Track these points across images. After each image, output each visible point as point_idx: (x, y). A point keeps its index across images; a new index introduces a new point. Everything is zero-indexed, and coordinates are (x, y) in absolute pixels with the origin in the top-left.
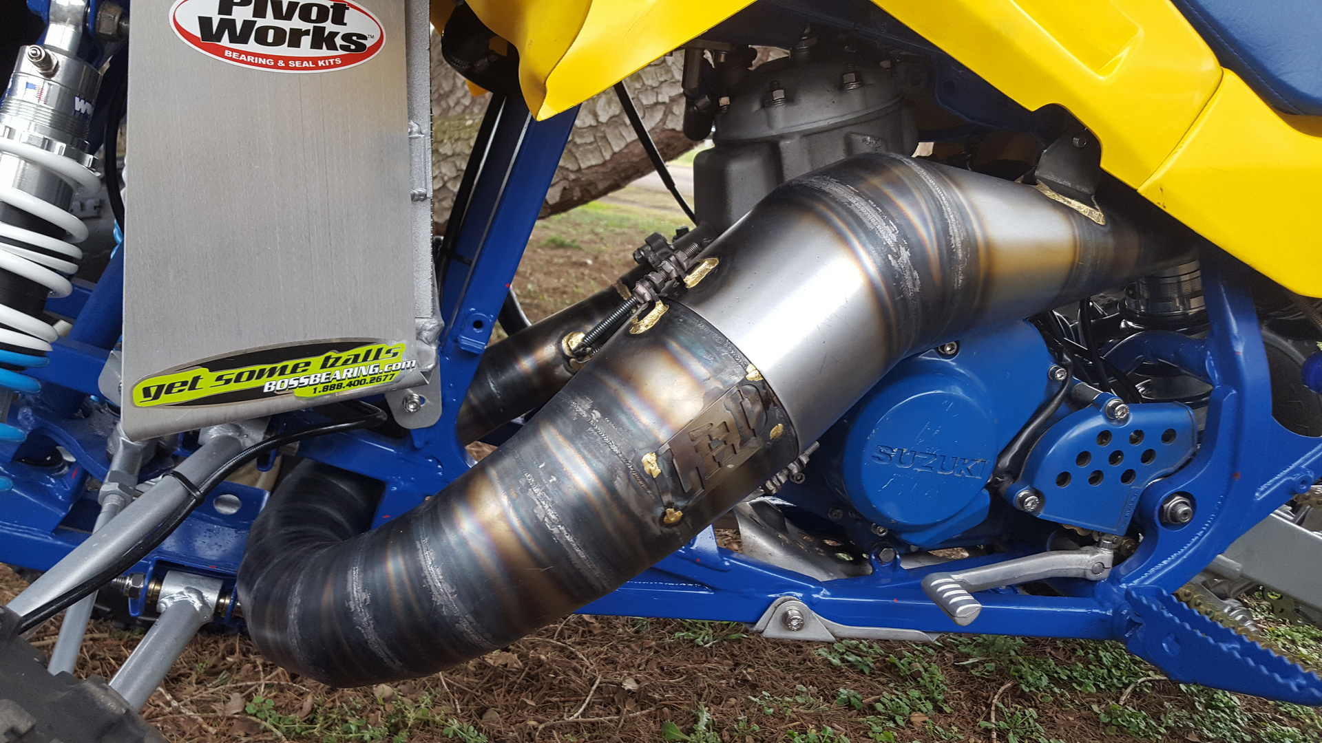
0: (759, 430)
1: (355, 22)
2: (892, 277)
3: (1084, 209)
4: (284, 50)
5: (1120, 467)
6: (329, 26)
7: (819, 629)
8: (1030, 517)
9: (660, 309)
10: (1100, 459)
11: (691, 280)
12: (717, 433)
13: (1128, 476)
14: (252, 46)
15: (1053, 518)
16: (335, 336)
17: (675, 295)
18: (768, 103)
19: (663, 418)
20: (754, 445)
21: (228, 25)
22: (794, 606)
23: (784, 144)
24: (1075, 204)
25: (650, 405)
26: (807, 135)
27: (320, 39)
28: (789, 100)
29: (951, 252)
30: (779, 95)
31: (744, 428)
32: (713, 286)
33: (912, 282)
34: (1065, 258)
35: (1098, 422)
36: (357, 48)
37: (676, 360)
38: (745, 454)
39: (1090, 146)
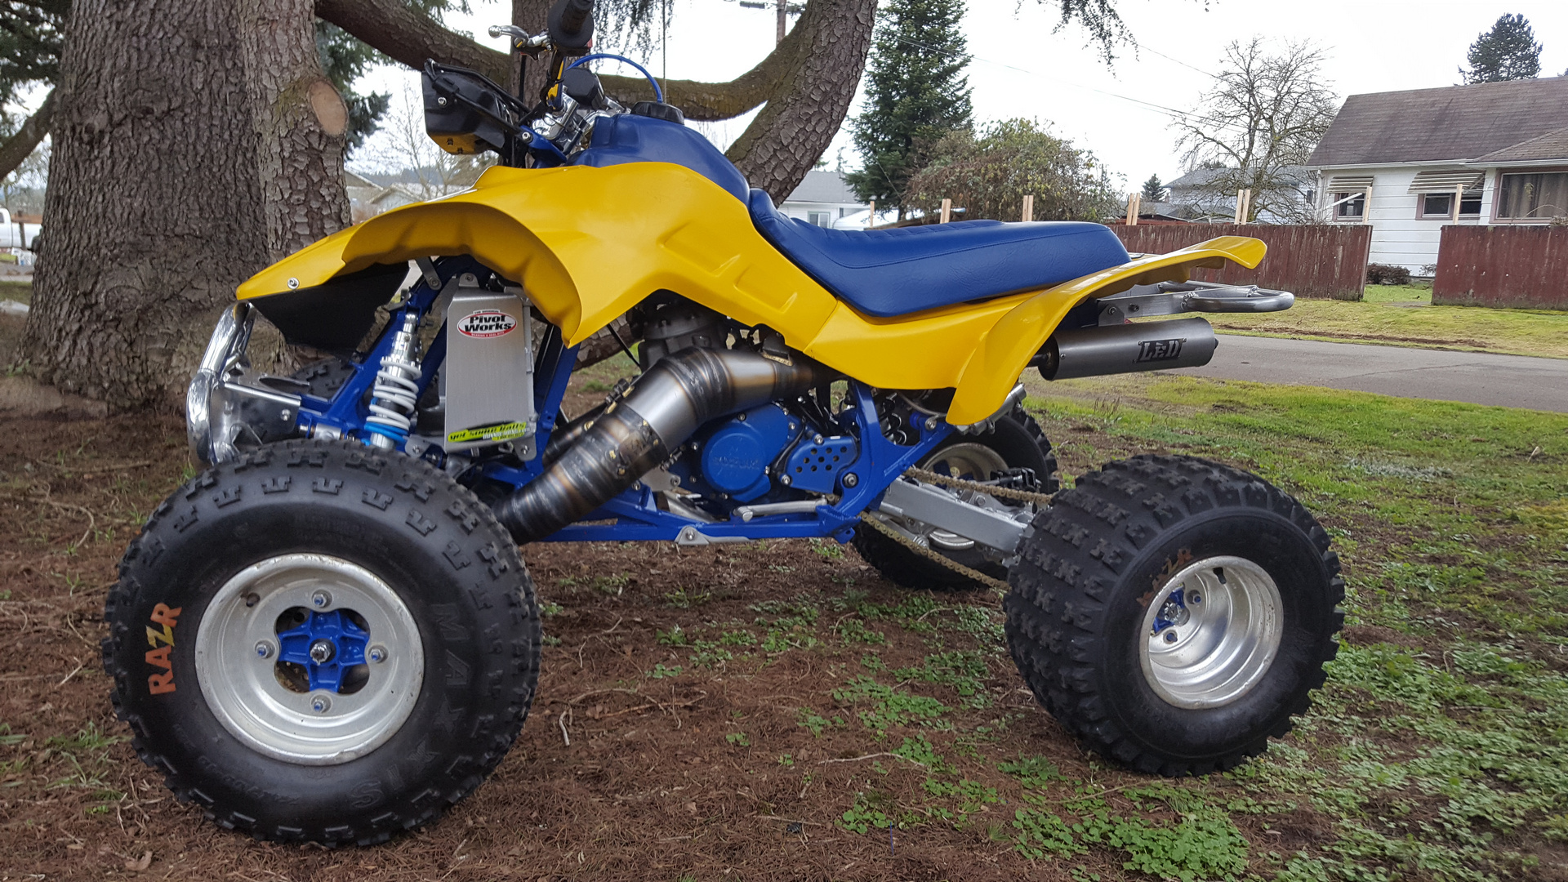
0: (650, 442)
1: (508, 320)
2: (694, 391)
3: (782, 360)
4: (488, 331)
5: (825, 464)
6: (500, 322)
7: (702, 539)
8: (787, 486)
9: (614, 404)
10: (814, 461)
11: (625, 394)
12: (634, 443)
13: (829, 468)
14: (479, 331)
15: (798, 486)
16: (505, 420)
17: (621, 401)
18: (661, 326)
19: (617, 440)
20: (648, 448)
21: (472, 326)
22: (690, 530)
23: (668, 341)
24: (777, 359)
25: (612, 436)
26: (677, 337)
27: (498, 327)
28: (669, 324)
29: (715, 380)
30: (664, 322)
31: (643, 443)
32: (632, 396)
33: (701, 391)
34: (770, 381)
35: (812, 445)
36: (508, 328)
37: (621, 422)
38: (645, 450)
39: (782, 338)
